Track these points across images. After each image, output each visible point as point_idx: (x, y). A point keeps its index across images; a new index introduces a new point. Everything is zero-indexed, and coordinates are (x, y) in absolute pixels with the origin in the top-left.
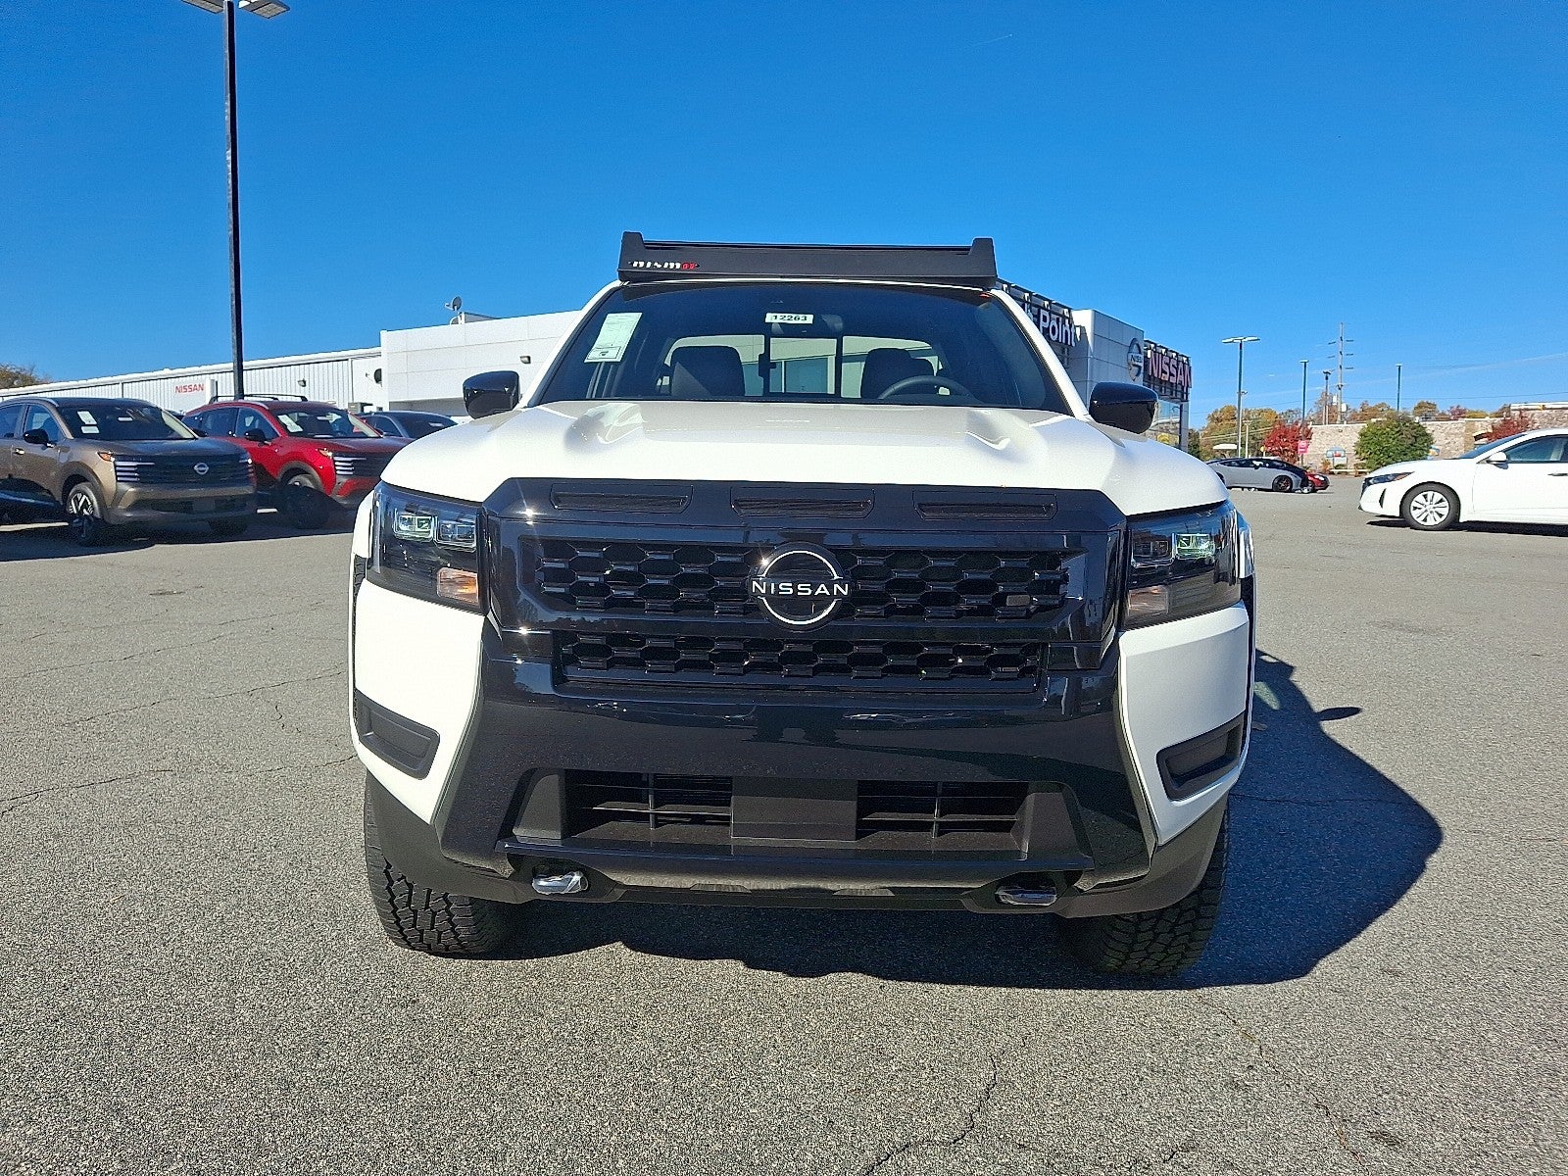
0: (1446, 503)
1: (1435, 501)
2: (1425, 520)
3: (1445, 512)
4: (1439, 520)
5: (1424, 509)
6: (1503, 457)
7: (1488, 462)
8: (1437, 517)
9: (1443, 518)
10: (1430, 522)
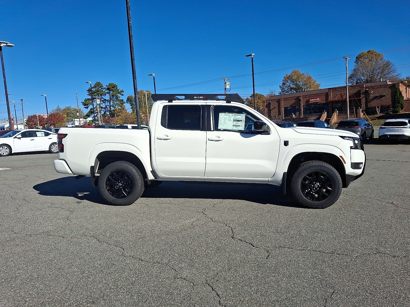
0: (8, 149)
1: (5, 149)
2: (3, 154)
3: (8, 151)
4: (7, 153)
5: (2, 151)
6: (20, 136)
7: (16, 138)
8: (6, 152)
9: (8, 152)
10: (5, 154)
